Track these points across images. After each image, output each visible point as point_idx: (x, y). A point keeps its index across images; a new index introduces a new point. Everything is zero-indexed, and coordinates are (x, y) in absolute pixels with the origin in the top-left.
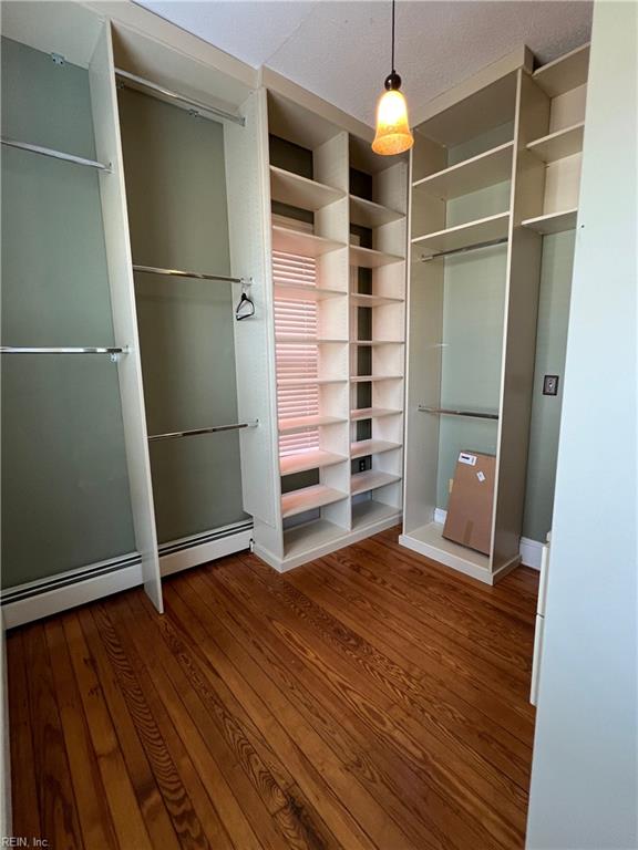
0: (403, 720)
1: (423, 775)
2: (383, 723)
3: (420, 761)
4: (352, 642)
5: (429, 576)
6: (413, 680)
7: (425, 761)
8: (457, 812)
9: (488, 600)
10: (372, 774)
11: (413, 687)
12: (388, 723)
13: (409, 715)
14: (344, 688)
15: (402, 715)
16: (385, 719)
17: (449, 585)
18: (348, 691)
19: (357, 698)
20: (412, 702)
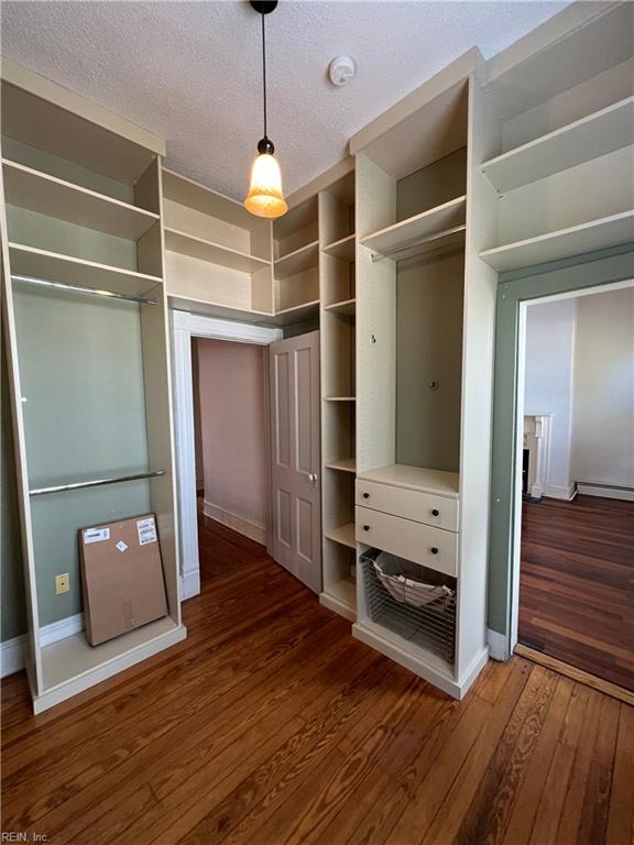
0: (353, 742)
1: (397, 730)
2: (359, 760)
3: (386, 732)
4: (248, 797)
5: (143, 688)
6: (308, 727)
7: (385, 728)
8: (414, 712)
9: (207, 646)
10: (409, 773)
11: (314, 729)
12: (358, 755)
13: (346, 736)
14: (323, 805)
15: (346, 743)
16: (355, 758)
17: (169, 672)
18: (328, 800)
19: (335, 789)
20: (331, 732)
